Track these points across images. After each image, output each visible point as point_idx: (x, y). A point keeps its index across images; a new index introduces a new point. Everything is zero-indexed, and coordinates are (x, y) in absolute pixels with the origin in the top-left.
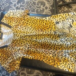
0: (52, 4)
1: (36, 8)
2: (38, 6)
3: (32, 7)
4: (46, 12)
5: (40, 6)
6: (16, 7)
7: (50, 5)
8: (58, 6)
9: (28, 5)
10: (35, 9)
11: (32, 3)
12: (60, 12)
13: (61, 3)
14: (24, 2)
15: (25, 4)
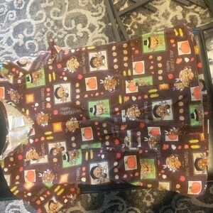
0: (103, 14)
1: (65, 35)
2: (70, 29)
3: (56, 34)
4: (93, 40)
5: (74, 26)
6: (13, 44)
7: (101, 17)
8: (121, 16)
9: (44, 34)
10: (63, 39)
11: (52, 23)
12: (129, 29)
13: (126, 6)
14: (32, 27)
15: (34, 32)
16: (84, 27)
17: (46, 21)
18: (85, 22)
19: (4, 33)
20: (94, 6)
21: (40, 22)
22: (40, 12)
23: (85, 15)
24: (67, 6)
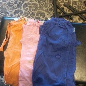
9: (26, 16)
16: (43, 18)
17: (29, 11)
18: (44, 16)
19: (10, 11)
20: (49, 11)
21: (26, 11)
22: (27, 8)
23: (45, 14)
24: (38, 8)
